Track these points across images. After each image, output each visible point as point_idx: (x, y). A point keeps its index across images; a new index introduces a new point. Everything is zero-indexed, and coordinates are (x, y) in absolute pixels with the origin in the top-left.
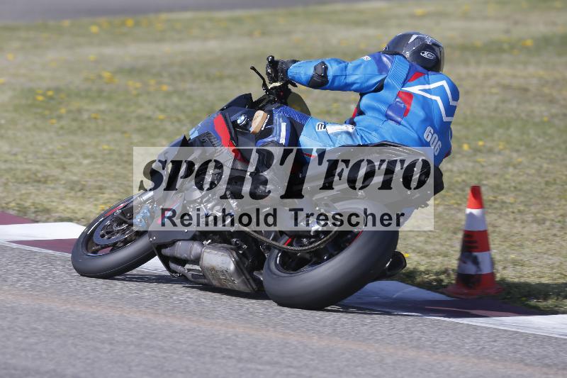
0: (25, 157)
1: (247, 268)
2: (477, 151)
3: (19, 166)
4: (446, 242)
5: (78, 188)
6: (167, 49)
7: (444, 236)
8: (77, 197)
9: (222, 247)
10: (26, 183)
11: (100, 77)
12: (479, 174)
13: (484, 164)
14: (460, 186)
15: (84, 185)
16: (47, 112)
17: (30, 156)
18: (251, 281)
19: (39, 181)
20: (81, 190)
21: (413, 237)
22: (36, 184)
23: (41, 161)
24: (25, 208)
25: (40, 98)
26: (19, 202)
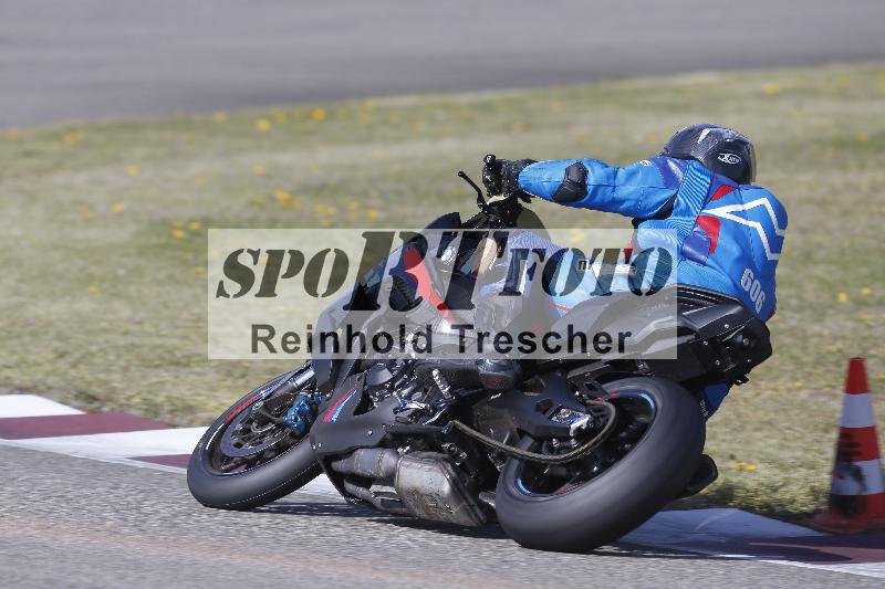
0: (156, 326)
1: (467, 488)
2: (860, 303)
3: (147, 341)
4: (812, 445)
5: (237, 373)
6: (377, 154)
7: (810, 437)
8: (236, 387)
9: (429, 457)
10: (157, 366)
11: (272, 199)
12: (864, 339)
13: (872, 324)
14: (833, 359)
15: (247, 368)
16: (189, 256)
17: (163, 325)
18: (476, 508)
19: (177, 363)
20: (243, 376)
21: (760, 440)
22: (172, 368)
23: (179, 332)
24: (156, 405)
25: (179, 234)
26: (145, 395)
